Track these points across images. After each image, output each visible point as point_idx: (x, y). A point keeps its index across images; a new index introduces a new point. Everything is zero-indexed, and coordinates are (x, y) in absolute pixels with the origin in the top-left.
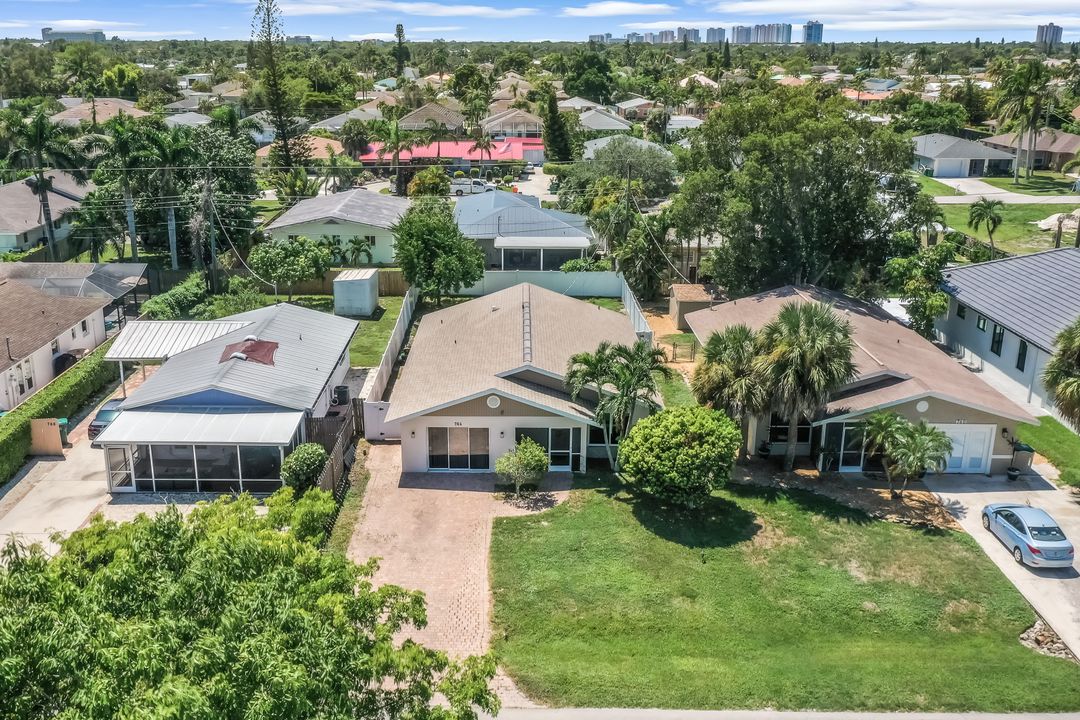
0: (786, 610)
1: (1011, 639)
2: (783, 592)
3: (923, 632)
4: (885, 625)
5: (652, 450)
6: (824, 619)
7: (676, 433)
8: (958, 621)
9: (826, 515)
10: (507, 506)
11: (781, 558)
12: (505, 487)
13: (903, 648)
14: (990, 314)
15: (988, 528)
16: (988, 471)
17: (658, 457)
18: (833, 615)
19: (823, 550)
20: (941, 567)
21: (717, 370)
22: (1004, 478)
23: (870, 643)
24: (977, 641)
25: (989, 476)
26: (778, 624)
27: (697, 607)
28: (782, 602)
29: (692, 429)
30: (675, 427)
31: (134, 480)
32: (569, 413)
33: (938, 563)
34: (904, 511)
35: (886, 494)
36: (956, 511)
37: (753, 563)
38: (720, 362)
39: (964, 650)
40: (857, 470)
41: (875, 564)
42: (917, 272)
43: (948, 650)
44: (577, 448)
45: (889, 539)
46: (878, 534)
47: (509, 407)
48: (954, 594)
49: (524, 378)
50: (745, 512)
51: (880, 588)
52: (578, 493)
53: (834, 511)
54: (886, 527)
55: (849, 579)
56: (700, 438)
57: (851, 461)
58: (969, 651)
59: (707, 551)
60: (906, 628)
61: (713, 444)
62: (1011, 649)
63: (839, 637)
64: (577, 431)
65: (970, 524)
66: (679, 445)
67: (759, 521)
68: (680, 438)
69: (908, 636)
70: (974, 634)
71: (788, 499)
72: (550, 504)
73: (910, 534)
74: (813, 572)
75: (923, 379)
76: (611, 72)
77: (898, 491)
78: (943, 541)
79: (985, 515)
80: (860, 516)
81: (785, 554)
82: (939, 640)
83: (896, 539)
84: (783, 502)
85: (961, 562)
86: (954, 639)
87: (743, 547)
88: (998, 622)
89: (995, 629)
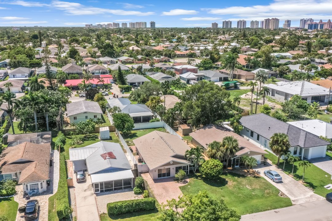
0: (240, 196)
1: (277, 195)
2: (238, 193)
3: (264, 197)
4: (257, 197)
5: (209, 169)
6: (247, 197)
7: (213, 166)
8: (268, 194)
9: (237, 177)
10: (179, 184)
11: (235, 187)
12: (177, 180)
13: (262, 200)
14: (248, 128)
15: (266, 175)
16: (260, 163)
17: (210, 171)
18: (248, 196)
19: (241, 184)
20: (261, 184)
21: (214, 151)
22: (263, 165)
23: (256, 200)
24: (272, 197)
25: (261, 164)
26: (240, 199)
27: (226, 198)
28: (239, 195)
29: (215, 164)
30: (212, 164)
31: (100, 190)
32: (186, 162)
33: (260, 183)
34: (250, 174)
35: (246, 171)
36: (258, 173)
37: (230, 188)
38: (214, 149)
39: (270, 199)
40: (238, 166)
41: (251, 185)
42: (235, 121)
43: (268, 199)
44: (187, 170)
45: (250, 180)
46: (248, 179)
47: (174, 163)
48: (266, 189)
49: (176, 156)
50: (223, 178)
51: (254, 190)
52: (191, 179)
53: (239, 176)
54: (249, 177)
55: (248, 189)
56: (217, 166)
57: (237, 165)
58: (272, 199)
59: (221, 187)
60: (261, 197)
61: (219, 167)
62: (278, 197)
63: (251, 200)
64: (187, 166)
65: (262, 175)
66: (213, 168)
67: (226, 180)
68: (214, 166)
69: (261, 198)
70: (271, 196)
71: (229, 174)
72: (187, 182)
73: (253, 178)
74: (241, 188)
75: (248, 147)
76: (114, 48)
77: (248, 170)
78: (259, 179)
79: (264, 173)
80: (243, 176)
81: (235, 186)
82: (266, 198)
83: (252, 180)
84: (229, 175)
85: (264, 183)
86: (268, 197)
87: (226, 185)
88: (274, 193)
89: (274, 194)
